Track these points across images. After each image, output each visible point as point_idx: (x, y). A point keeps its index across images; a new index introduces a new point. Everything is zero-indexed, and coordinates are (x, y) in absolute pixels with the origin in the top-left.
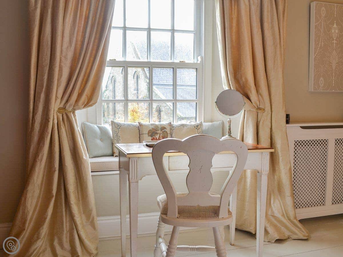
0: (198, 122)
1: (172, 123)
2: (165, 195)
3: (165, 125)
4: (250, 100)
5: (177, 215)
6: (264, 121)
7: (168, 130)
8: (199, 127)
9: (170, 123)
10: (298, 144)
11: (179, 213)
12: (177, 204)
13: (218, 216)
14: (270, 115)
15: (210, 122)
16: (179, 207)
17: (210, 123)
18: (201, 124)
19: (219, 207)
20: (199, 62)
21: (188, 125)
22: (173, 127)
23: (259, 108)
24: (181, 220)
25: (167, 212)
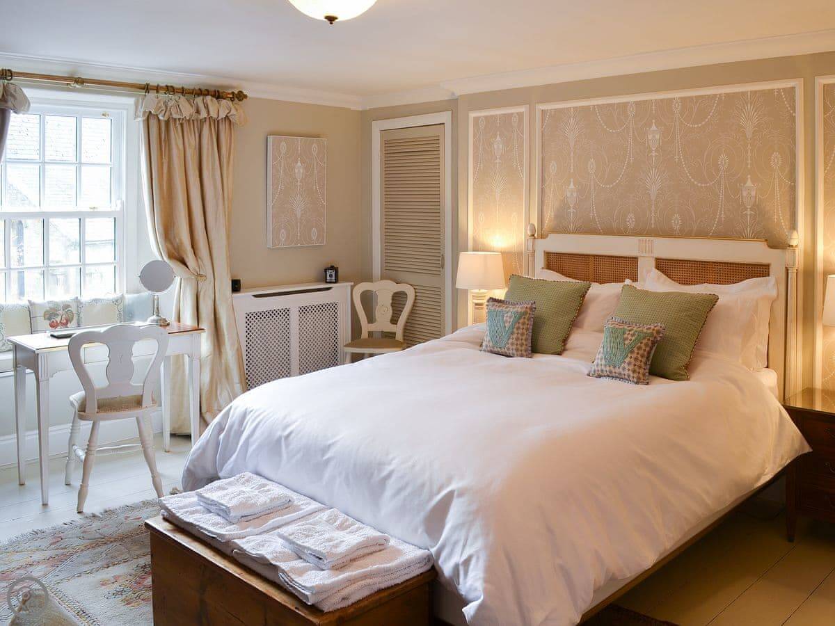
0: (118, 294)
1: (79, 298)
2: (84, 392)
3: (69, 302)
4: (187, 267)
5: (96, 410)
6: (206, 291)
7: (74, 309)
8: (119, 301)
9: (77, 298)
10: (250, 317)
11: (99, 408)
12: (96, 397)
13: (141, 405)
14: (212, 284)
15: (134, 293)
16: (98, 400)
17: (136, 295)
18: (122, 297)
19: (142, 396)
20: (118, 209)
21: (103, 300)
22: (81, 303)
23: (199, 275)
24: (101, 414)
25: (85, 408)
